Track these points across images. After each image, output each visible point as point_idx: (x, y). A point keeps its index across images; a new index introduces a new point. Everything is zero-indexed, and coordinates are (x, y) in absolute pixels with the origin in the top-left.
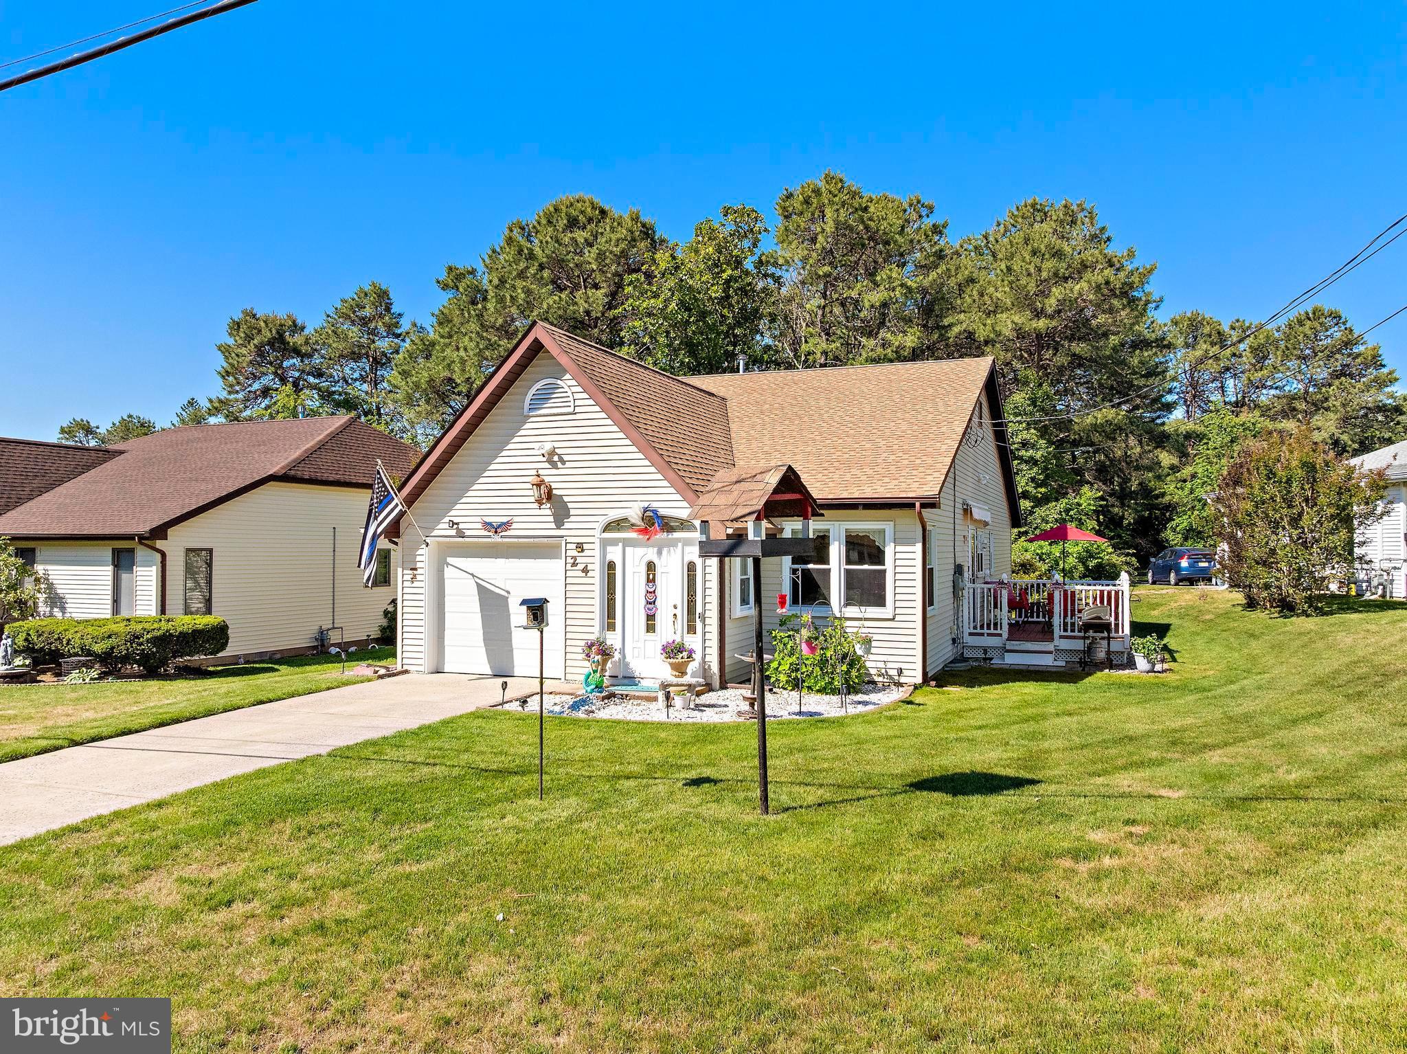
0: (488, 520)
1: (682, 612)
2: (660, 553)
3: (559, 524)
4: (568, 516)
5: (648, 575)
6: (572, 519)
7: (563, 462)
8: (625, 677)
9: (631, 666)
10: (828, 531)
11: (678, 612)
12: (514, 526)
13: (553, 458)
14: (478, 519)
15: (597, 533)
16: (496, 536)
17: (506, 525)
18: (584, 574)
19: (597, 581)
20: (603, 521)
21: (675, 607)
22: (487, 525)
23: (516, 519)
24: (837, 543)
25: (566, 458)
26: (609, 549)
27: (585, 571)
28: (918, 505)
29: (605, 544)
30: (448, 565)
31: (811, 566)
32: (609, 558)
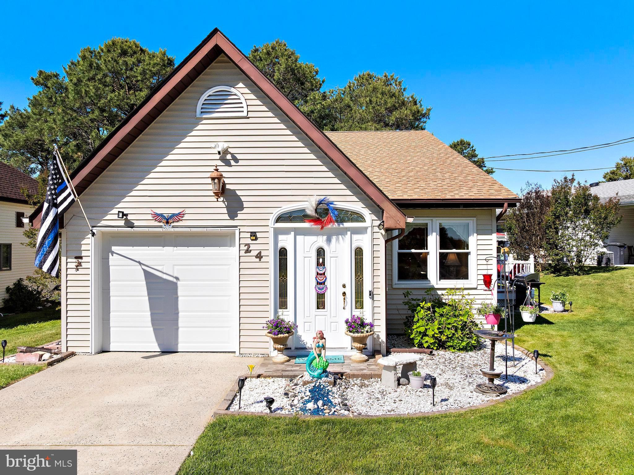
0: (159, 211)
1: (350, 291)
2: (329, 240)
3: (232, 215)
4: (242, 208)
5: (318, 259)
6: (245, 211)
7: (236, 160)
9: (302, 338)
10: (427, 224)
12: (186, 217)
13: (226, 157)
15: (271, 223)
16: (167, 227)
17: (179, 217)
18: (258, 260)
19: (270, 265)
21: (344, 286)
22: (158, 217)
23: (187, 211)
24: (434, 234)
26: (281, 237)
27: (259, 256)
28: (506, 204)
29: (277, 232)
30: (113, 253)
31: (413, 251)
32: (280, 245)
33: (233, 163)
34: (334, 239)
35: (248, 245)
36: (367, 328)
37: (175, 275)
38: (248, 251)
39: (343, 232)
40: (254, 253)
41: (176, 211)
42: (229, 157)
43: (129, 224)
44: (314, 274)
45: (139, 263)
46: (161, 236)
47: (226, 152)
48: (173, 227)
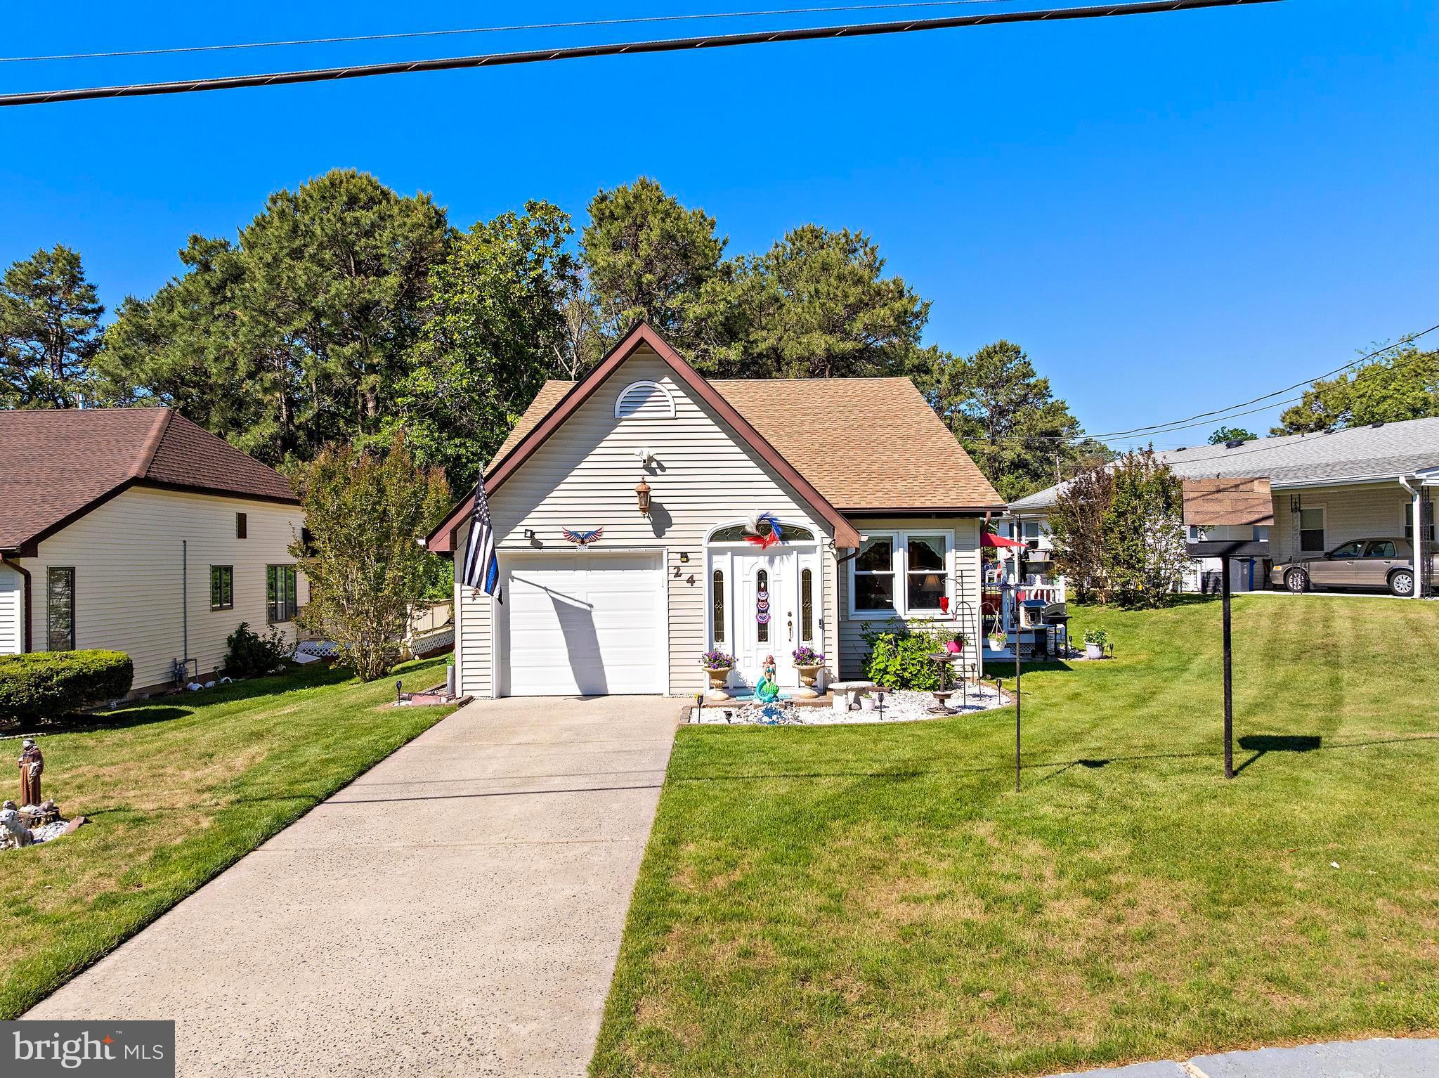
0: (572, 529)
1: (797, 620)
2: (771, 561)
3: (659, 533)
4: (670, 525)
5: (759, 584)
6: (673, 528)
7: (663, 469)
9: (742, 676)
10: (891, 538)
11: (794, 619)
12: (605, 535)
13: (651, 466)
14: (560, 528)
15: (704, 542)
16: (582, 547)
17: (596, 535)
18: (689, 585)
19: (705, 591)
20: (711, 529)
21: (790, 614)
22: (570, 535)
23: (605, 528)
24: (901, 550)
25: (666, 465)
26: (715, 558)
27: (691, 581)
28: (988, 514)
29: (712, 552)
30: (513, 578)
31: (874, 572)
32: (715, 567)
33: (659, 471)
34: (777, 559)
35: (678, 568)
36: (818, 660)
37: (589, 602)
38: (677, 575)
39: (788, 552)
40: (685, 577)
41: (594, 529)
42: (654, 465)
43: (537, 544)
44: (755, 601)
45: (545, 589)
46: (570, 558)
47: (651, 459)
48: (590, 547)
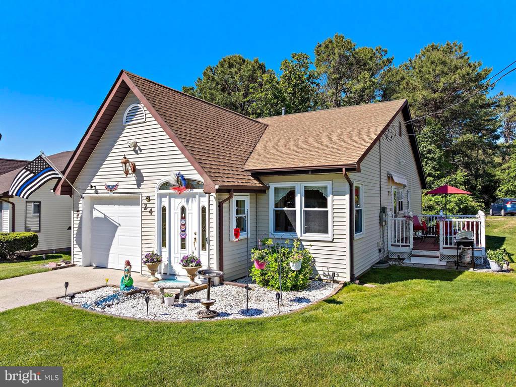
0: (108, 184)
1: (199, 237)
2: (187, 201)
3: (139, 186)
4: (143, 181)
5: (182, 214)
6: (145, 182)
7: (141, 150)
8: (171, 275)
9: (174, 268)
10: (294, 187)
11: (197, 237)
12: (119, 187)
13: (136, 149)
14: (104, 184)
15: (156, 190)
16: (111, 193)
17: (116, 187)
18: (150, 214)
19: (156, 218)
20: (159, 183)
21: (195, 234)
22: (107, 187)
23: (120, 183)
24: (299, 195)
25: (142, 148)
26: (163, 199)
27: (151, 212)
28: (344, 169)
29: (161, 196)
31: (285, 209)
32: (163, 205)
33: (139, 152)
34: (190, 200)
35: (146, 204)
37: (119, 223)
39: (194, 196)
40: (148, 210)
43: (97, 192)
44: (180, 225)
47: (136, 145)
